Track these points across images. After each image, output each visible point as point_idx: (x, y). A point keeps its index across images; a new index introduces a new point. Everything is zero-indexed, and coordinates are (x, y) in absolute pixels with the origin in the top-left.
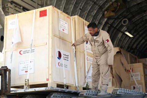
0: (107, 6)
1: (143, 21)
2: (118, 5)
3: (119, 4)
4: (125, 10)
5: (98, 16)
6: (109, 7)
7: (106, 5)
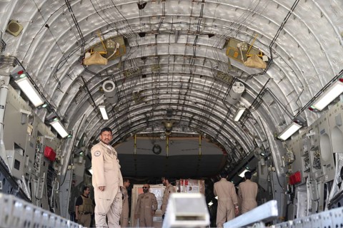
0: (91, 44)
1: (131, 94)
2: (115, 45)
3: (118, 45)
4: (118, 64)
5: (69, 57)
6: (95, 46)
7: (89, 40)
